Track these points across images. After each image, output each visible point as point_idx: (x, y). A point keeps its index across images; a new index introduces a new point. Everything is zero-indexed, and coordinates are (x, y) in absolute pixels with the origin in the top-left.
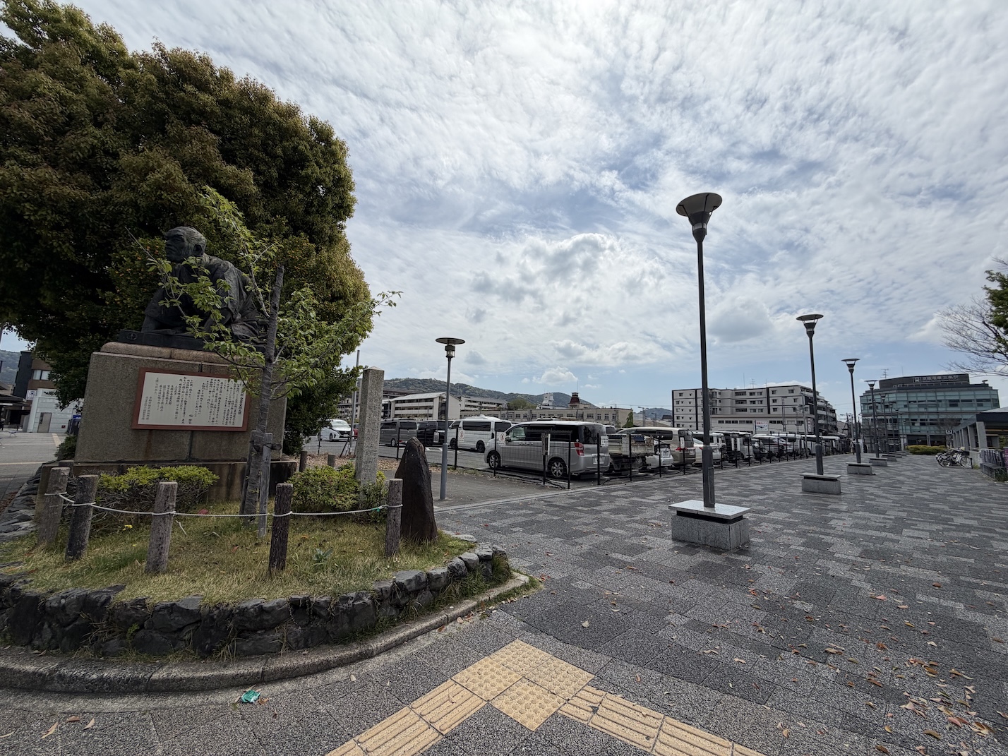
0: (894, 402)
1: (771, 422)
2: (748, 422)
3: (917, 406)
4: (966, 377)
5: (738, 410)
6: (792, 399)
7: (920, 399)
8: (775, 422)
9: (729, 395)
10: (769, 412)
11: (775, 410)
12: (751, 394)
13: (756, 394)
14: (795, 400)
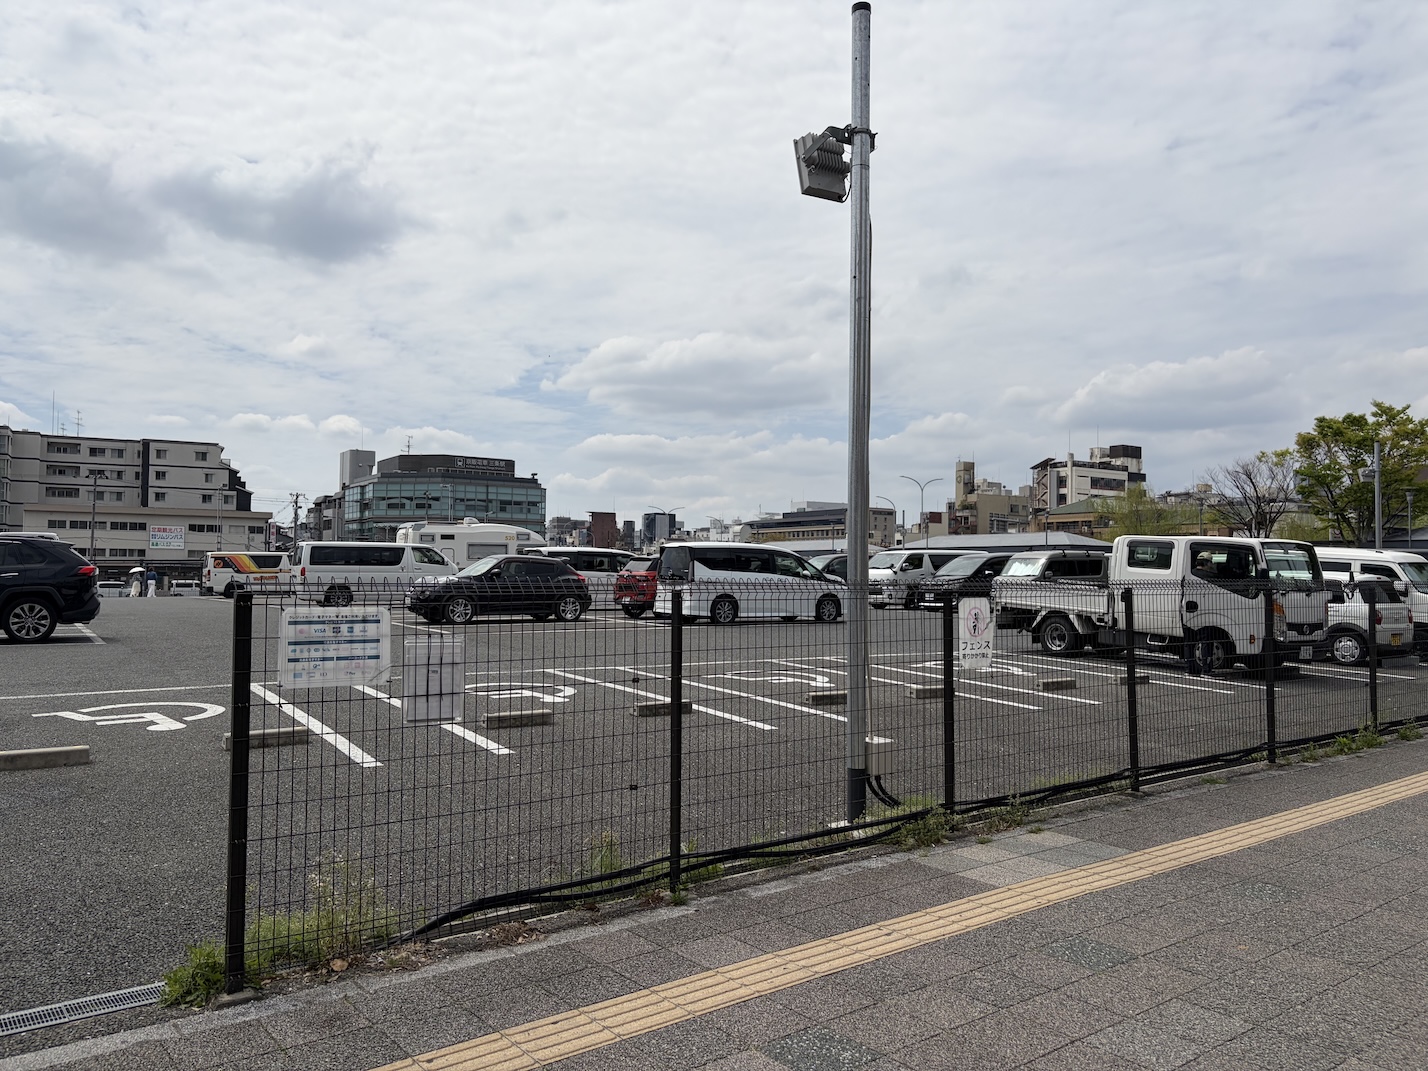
0: (437, 499)
1: (192, 528)
2: (134, 527)
3: (463, 508)
4: (510, 464)
5: (53, 491)
6: (201, 473)
7: (469, 496)
8: (201, 529)
9: (36, 449)
10: (145, 503)
11: (159, 496)
12: (93, 452)
13: (108, 453)
14: (207, 477)
